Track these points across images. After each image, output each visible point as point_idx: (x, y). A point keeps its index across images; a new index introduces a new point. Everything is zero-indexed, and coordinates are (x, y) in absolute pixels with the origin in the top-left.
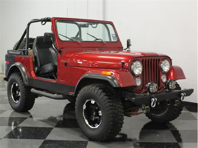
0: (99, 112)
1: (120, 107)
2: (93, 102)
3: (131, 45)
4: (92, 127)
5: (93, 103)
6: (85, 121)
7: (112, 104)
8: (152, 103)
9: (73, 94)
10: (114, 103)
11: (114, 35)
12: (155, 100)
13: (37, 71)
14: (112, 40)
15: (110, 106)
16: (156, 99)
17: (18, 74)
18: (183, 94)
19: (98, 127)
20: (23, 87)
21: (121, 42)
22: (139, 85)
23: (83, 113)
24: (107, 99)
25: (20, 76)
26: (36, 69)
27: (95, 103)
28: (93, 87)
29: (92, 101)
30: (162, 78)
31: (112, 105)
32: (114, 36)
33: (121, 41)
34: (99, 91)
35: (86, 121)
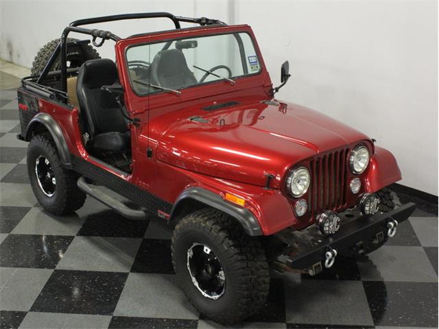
0: (220, 272)
1: (262, 267)
2: (207, 250)
3: (290, 75)
4: (206, 295)
5: (208, 252)
6: (191, 279)
7: (245, 264)
8: (327, 261)
9: (166, 217)
10: (249, 260)
11: (253, 58)
12: (333, 254)
13: (88, 142)
14: (250, 72)
15: (242, 268)
16: (335, 251)
17: (48, 141)
18: (392, 224)
19: (219, 298)
20: (62, 171)
21: (268, 73)
22: (302, 214)
23: (188, 264)
24: (237, 253)
25: (52, 146)
26: (87, 136)
27: (211, 252)
28: (207, 223)
29: (205, 248)
30: (351, 185)
31: (245, 266)
32: (254, 60)
33: (268, 71)
34: (221, 234)
35: (194, 279)
